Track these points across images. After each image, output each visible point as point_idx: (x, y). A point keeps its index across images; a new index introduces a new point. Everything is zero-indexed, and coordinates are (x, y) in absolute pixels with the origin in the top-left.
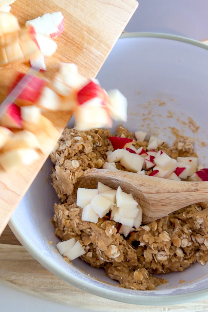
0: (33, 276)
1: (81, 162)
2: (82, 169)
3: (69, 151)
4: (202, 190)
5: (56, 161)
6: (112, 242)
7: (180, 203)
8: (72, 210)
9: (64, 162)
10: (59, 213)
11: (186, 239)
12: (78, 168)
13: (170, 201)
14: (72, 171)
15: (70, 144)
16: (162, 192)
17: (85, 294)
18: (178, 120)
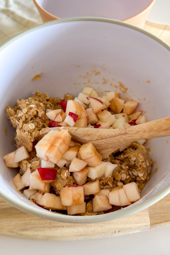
0: (8, 221)
1: (36, 124)
2: (37, 129)
3: (25, 117)
4: (131, 132)
5: (17, 126)
6: (67, 183)
7: (115, 146)
8: (33, 162)
9: (23, 126)
10: (23, 167)
11: (124, 174)
12: (34, 129)
13: (108, 145)
14: (30, 132)
15: (26, 111)
16: (100, 139)
17: (52, 229)
18: (111, 85)
